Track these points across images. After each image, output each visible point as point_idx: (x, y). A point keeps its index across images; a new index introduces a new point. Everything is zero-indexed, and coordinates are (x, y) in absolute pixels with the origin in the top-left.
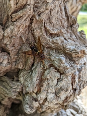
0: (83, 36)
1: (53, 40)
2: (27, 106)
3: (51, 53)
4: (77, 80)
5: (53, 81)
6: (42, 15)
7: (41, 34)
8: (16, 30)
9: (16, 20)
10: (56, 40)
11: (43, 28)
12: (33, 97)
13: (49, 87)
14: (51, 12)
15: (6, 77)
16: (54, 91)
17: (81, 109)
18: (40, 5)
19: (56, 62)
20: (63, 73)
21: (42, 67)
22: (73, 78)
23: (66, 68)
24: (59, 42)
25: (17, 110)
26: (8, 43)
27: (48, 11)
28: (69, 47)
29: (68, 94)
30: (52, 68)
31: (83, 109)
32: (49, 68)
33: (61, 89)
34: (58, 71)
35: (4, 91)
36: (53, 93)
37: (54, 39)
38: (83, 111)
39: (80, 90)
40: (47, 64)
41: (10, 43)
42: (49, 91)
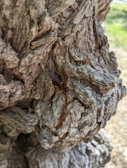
0: (113, 59)
1: (78, 70)
2: (45, 140)
3: (75, 84)
4: (102, 113)
5: (76, 115)
6: (66, 38)
7: (64, 61)
8: (35, 58)
9: (37, 48)
10: (82, 69)
11: (67, 55)
12: (52, 131)
13: (72, 121)
14: (77, 35)
15: (18, 108)
16: (77, 126)
17: (103, 139)
18: (64, 27)
19: (81, 96)
20: (89, 107)
21: (64, 99)
22: (99, 111)
23: (92, 103)
24: (85, 71)
25: (24, 141)
26: (25, 72)
27: (75, 34)
28: (96, 78)
29: (92, 128)
30: (76, 101)
31: (106, 138)
32: (73, 101)
33: (85, 124)
34: (83, 105)
35: (16, 124)
36: (76, 128)
37: (79, 68)
38: (106, 140)
39: (105, 123)
40: (70, 97)
41: (27, 72)
42: (72, 125)
